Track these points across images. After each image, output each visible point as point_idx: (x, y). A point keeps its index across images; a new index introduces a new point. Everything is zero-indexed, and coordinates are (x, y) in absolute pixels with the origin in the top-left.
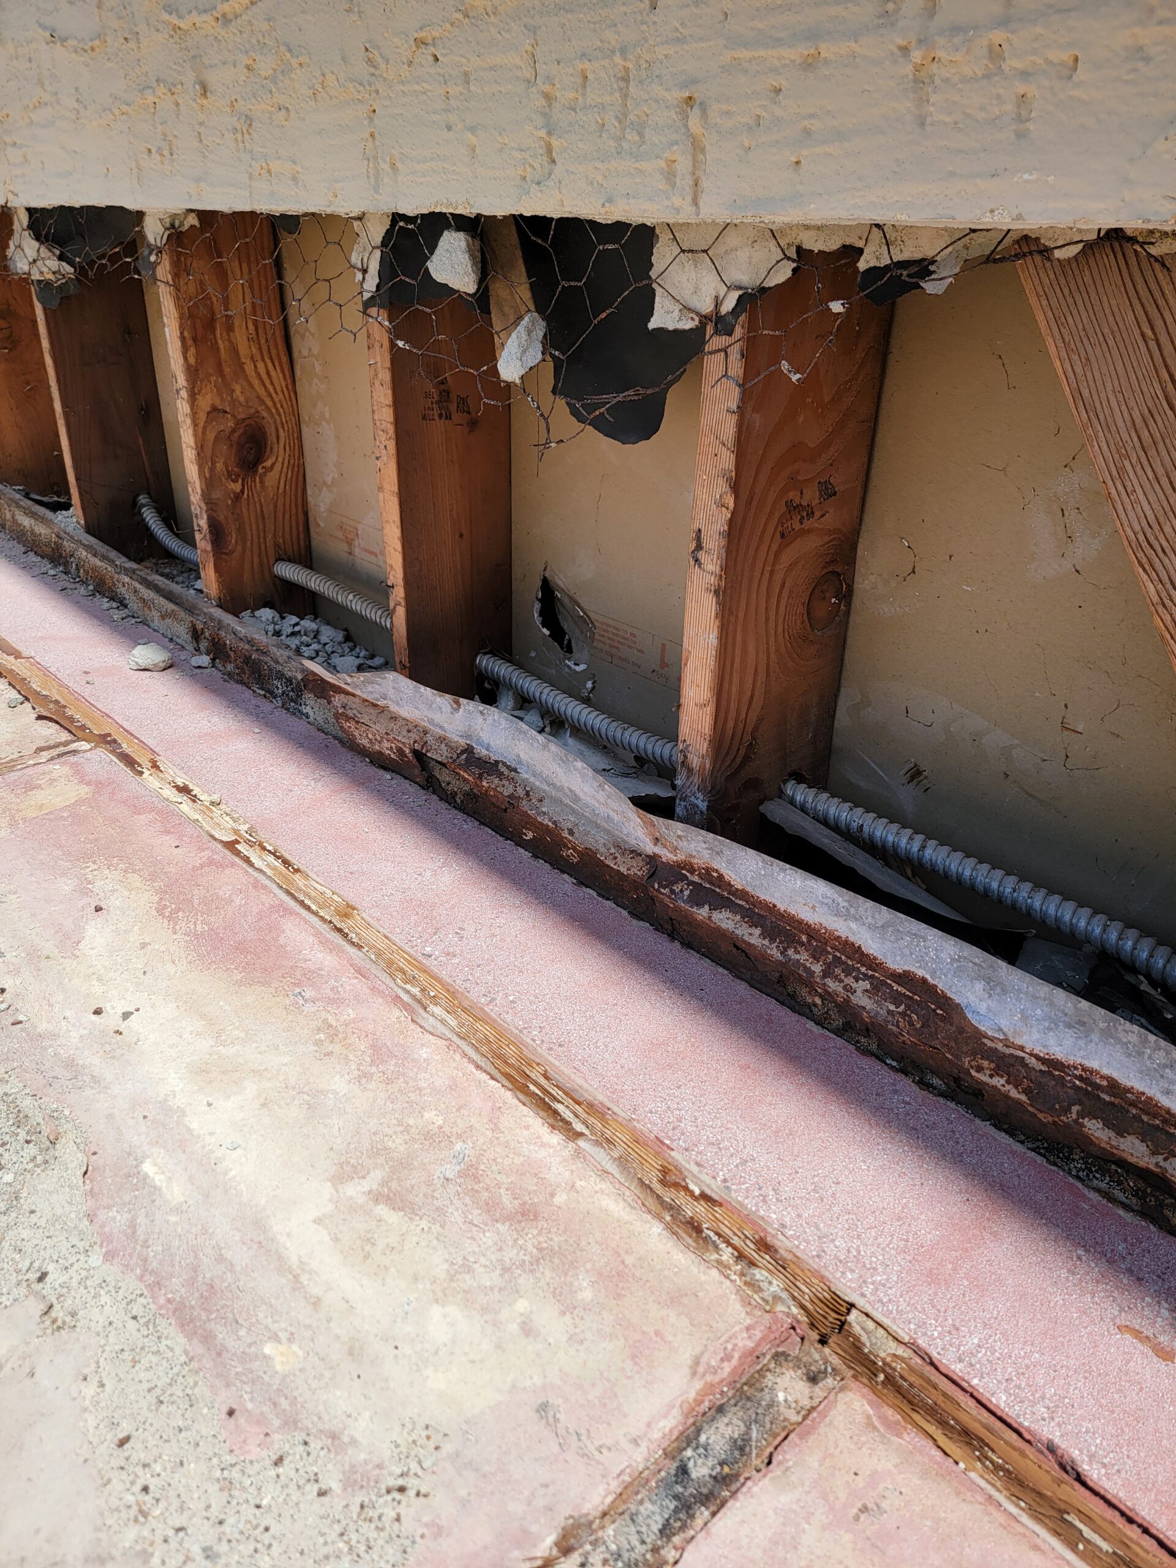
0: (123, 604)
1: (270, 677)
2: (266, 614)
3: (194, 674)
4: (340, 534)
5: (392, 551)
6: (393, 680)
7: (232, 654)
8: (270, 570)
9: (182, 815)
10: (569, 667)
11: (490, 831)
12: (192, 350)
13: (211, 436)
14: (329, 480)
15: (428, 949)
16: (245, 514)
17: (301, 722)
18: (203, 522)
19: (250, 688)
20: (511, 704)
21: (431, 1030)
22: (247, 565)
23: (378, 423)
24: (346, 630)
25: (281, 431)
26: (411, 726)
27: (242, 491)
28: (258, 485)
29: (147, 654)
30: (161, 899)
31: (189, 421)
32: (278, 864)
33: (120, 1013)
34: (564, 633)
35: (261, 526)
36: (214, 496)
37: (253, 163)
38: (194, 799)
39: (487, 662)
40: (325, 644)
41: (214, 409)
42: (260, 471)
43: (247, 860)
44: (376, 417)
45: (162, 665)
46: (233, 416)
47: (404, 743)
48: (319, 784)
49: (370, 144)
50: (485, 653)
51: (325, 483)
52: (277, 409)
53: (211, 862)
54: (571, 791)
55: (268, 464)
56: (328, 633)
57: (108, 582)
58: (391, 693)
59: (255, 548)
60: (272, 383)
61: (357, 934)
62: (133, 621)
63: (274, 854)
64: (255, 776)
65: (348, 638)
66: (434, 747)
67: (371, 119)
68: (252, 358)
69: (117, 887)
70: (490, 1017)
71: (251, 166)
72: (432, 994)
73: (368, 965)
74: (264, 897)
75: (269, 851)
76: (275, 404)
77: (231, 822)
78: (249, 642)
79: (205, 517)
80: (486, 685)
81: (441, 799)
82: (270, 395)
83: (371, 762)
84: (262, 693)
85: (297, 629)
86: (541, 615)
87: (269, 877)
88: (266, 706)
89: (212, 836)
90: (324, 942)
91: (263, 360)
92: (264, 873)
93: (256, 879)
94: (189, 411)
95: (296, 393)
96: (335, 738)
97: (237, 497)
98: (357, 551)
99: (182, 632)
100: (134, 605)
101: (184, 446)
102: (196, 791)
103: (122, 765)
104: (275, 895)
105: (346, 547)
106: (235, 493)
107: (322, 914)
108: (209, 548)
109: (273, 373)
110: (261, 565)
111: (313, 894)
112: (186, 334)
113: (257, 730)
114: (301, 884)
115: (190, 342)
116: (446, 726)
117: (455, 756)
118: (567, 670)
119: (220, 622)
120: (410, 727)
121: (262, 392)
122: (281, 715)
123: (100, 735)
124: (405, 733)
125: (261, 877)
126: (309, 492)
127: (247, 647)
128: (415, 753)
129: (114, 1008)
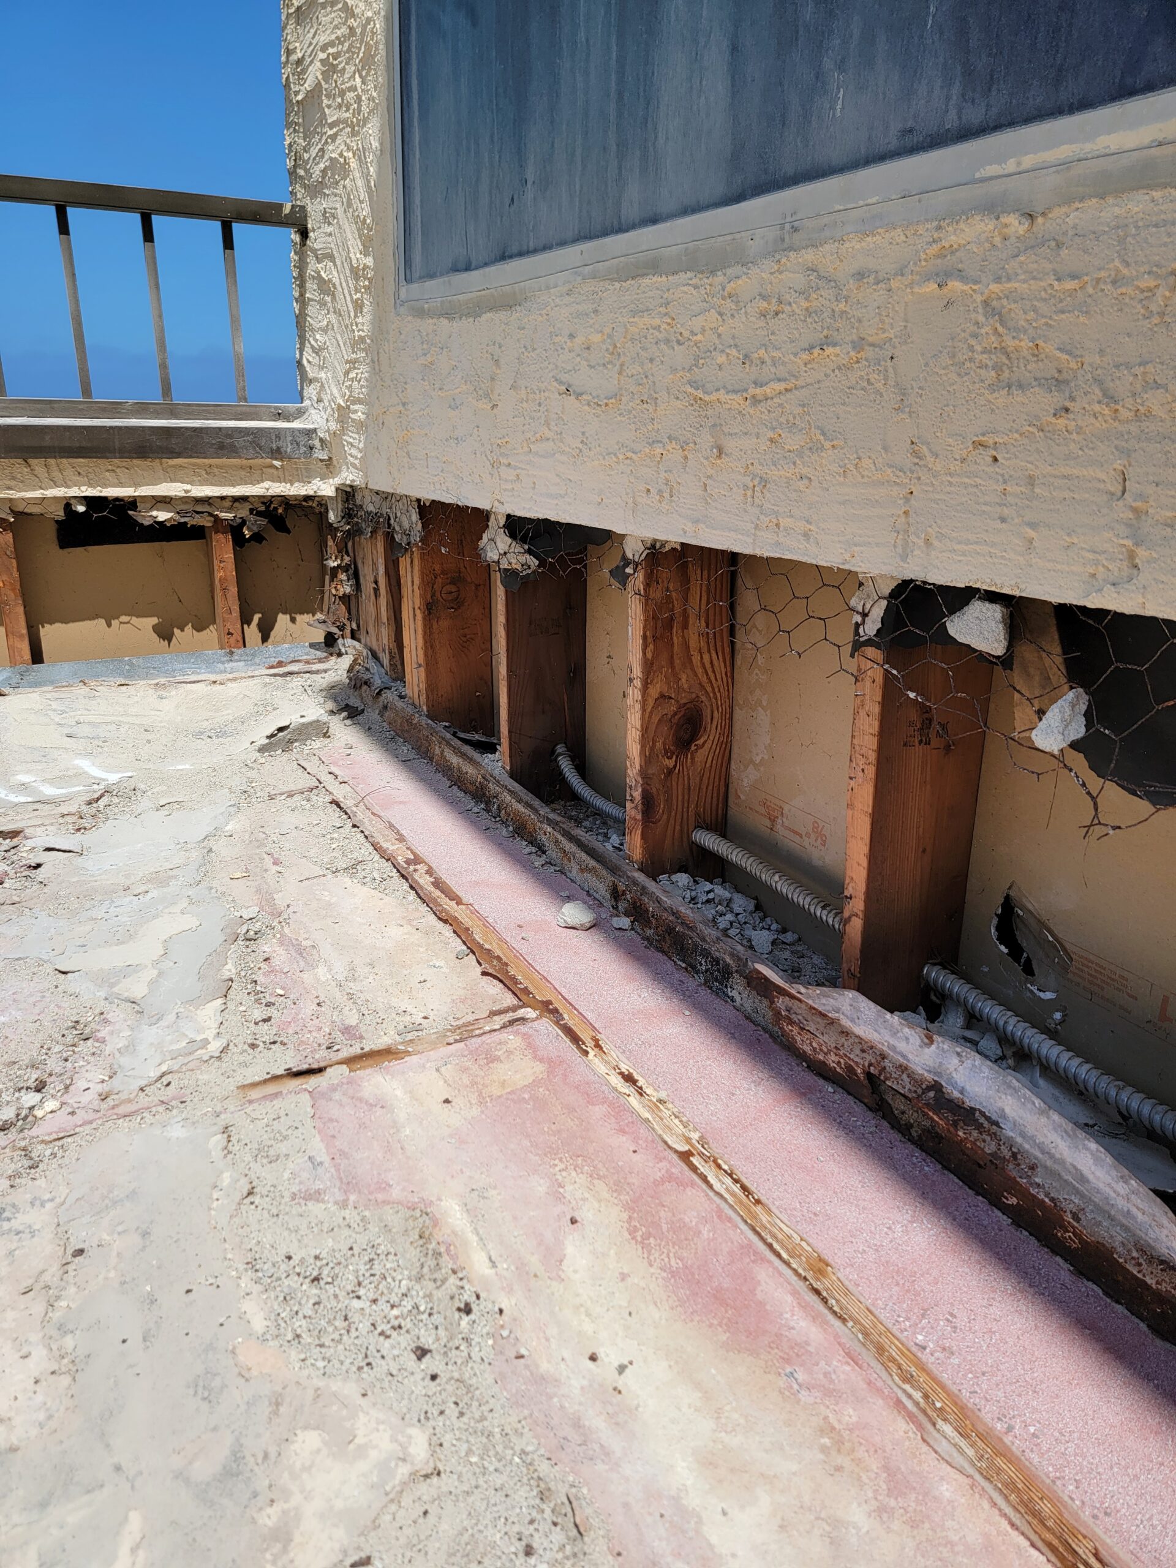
0: (541, 850)
1: (694, 951)
2: (682, 879)
3: (615, 937)
4: (763, 810)
5: (855, 865)
6: (853, 999)
7: (654, 921)
8: (689, 836)
9: (633, 1112)
10: (1031, 992)
11: (957, 1180)
12: (651, 646)
13: (655, 719)
14: (758, 760)
15: (920, 1337)
16: (674, 787)
17: (728, 1006)
18: (637, 794)
19: (670, 958)
20: (960, 1021)
21: (947, 1458)
22: (670, 832)
23: (857, 748)
24: (756, 898)
25: (716, 712)
26: (867, 1047)
27: (675, 767)
28: (689, 760)
29: (574, 913)
30: (630, 1217)
31: (638, 706)
32: (736, 1188)
33: (616, 1364)
34: (1022, 951)
35: (686, 797)
36: (650, 771)
37: (762, 517)
38: (641, 1092)
39: (934, 974)
40: (737, 914)
41: (662, 696)
42: (693, 748)
43: (705, 1179)
44: (855, 741)
45: (588, 925)
46: (677, 701)
47: (856, 1063)
48: (761, 1088)
49: (903, 519)
50: (934, 964)
51: (752, 761)
52: (715, 694)
53: (670, 1177)
54: (1076, 1169)
55: (700, 742)
56: (741, 903)
57: (530, 827)
58: (846, 1008)
59: (679, 817)
60: (714, 672)
61: (837, 1301)
62: (553, 868)
63: (731, 1175)
64: (694, 1069)
65: (758, 907)
66: (894, 1075)
67: (907, 500)
68: (700, 651)
69: (587, 1195)
70: (1013, 1453)
71: (758, 519)
72: (938, 1405)
73: (859, 1348)
74: (730, 1232)
75: (725, 1171)
76: (713, 689)
77: (681, 1127)
78: (673, 914)
79: (640, 790)
80: (933, 998)
81: (893, 1127)
82: (711, 682)
83: (808, 1067)
84: (684, 965)
85: (711, 896)
86: (997, 929)
87: (731, 1206)
88: (691, 983)
89: (666, 1143)
90: (804, 1307)
91: (709, 651)
92: (725, 1200)
93: (718, 1206)
94: (640, 698)
95: (733, 679)
96: (765, 1030)
97: (670, 772)
98: (778, 827)
99: (602, 890)
100: (553, 852)
101: (629, 726)
102: (641, 1082)
103: (567, 1040)
104: (742, 1232)
105: (768, 823)
106: (668, 768)
107: (794, 1266)
108: (639, 817)
109: (716, 663)
110: (681, 831)
111: (780, 1236)
112: (648, 633)
113: (687, 1013)
114: (764, 1220)
115: (650, 640)
116: (910, 1056)
117: (920, 1091)
118: (1028, 994)
119: (644, 888)
120: (865, 1047)
121: (705, 679)
122: (704, 994)
123: (543, 1002)
124: (858, 1052)
125: (723, 1205)
126: (733, 766)
127: (671, 918)
128: (869, 1075)
129: (611, 1357)
